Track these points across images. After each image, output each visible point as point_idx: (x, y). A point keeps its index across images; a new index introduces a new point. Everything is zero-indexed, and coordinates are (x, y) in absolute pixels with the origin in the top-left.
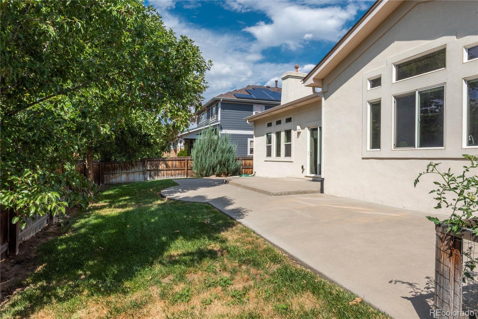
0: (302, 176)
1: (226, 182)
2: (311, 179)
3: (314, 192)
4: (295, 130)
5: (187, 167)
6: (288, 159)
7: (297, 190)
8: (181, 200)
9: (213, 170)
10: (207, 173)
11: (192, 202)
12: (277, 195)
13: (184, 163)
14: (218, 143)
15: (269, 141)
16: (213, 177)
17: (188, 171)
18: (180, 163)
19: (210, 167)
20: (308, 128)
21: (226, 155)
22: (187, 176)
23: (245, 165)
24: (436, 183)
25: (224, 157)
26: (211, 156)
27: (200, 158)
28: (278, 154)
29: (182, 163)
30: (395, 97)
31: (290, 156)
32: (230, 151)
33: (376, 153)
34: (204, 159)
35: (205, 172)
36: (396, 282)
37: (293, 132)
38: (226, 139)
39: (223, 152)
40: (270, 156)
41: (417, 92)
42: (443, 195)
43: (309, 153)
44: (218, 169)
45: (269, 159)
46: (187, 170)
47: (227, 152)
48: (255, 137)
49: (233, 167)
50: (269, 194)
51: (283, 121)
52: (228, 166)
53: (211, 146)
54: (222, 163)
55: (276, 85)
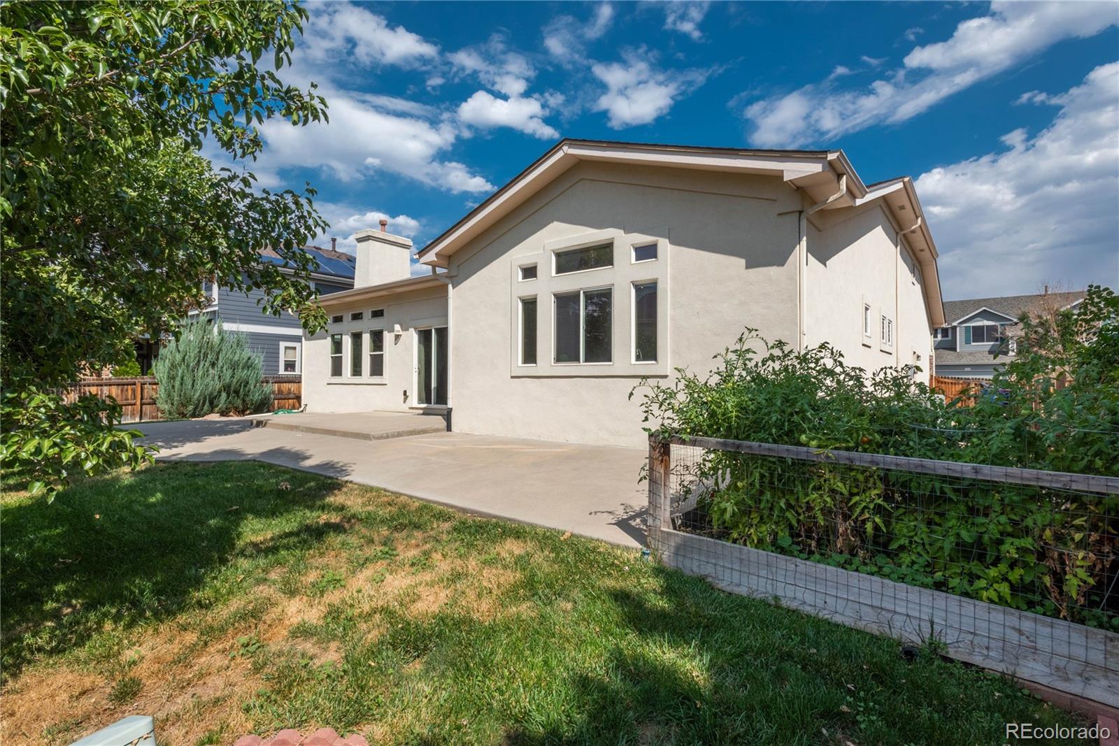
0: (405, 407)
1: (260, 424)
2: (421, 412)
3: (437, 430)
4: (392, 330)
5: (142, 399)
6: (376, 379)
7: (412, 429)
8: (185, 460)
9: (211, 403)
10: (195, 409)
11: (215, 462)
12: (381, 437)
13: (134, 391)
14: (221, 350)
15: (337, 347)
16: (215, 417)
17: (144, 407)
18: (122, 391)
19: (205, 398)
20: (415, 329)
21: (241, 374)
22: (141, 418)
23: (280, 391)
24: (645, 396)
25: (236, 376)
26: (206, 374)
27: (179, 379)
28: (357, 371)
29: (127, 390)
30: (555, 295)
31: (381, 374)
32: (248, 365)
33: (530, 369)
34: (189, 382)
35: (191, 408)
36: (596, 513)
37: (386, 334)
38: (238, 341)
39: (234, 366)
40: (340, 374)
41: (582, 292)
42: (650, 408)
43: (417, 370)
44: (222, 402)
45: (337, 379)
46: (142, 404)
47: (243, 368)
48: (306, 340)
49: (257, 397)
50: (366, 437)
51: (367, 314)
52: (246, 395)
53: (206, 355)
54: (232, 388)
55: (334, 246)
